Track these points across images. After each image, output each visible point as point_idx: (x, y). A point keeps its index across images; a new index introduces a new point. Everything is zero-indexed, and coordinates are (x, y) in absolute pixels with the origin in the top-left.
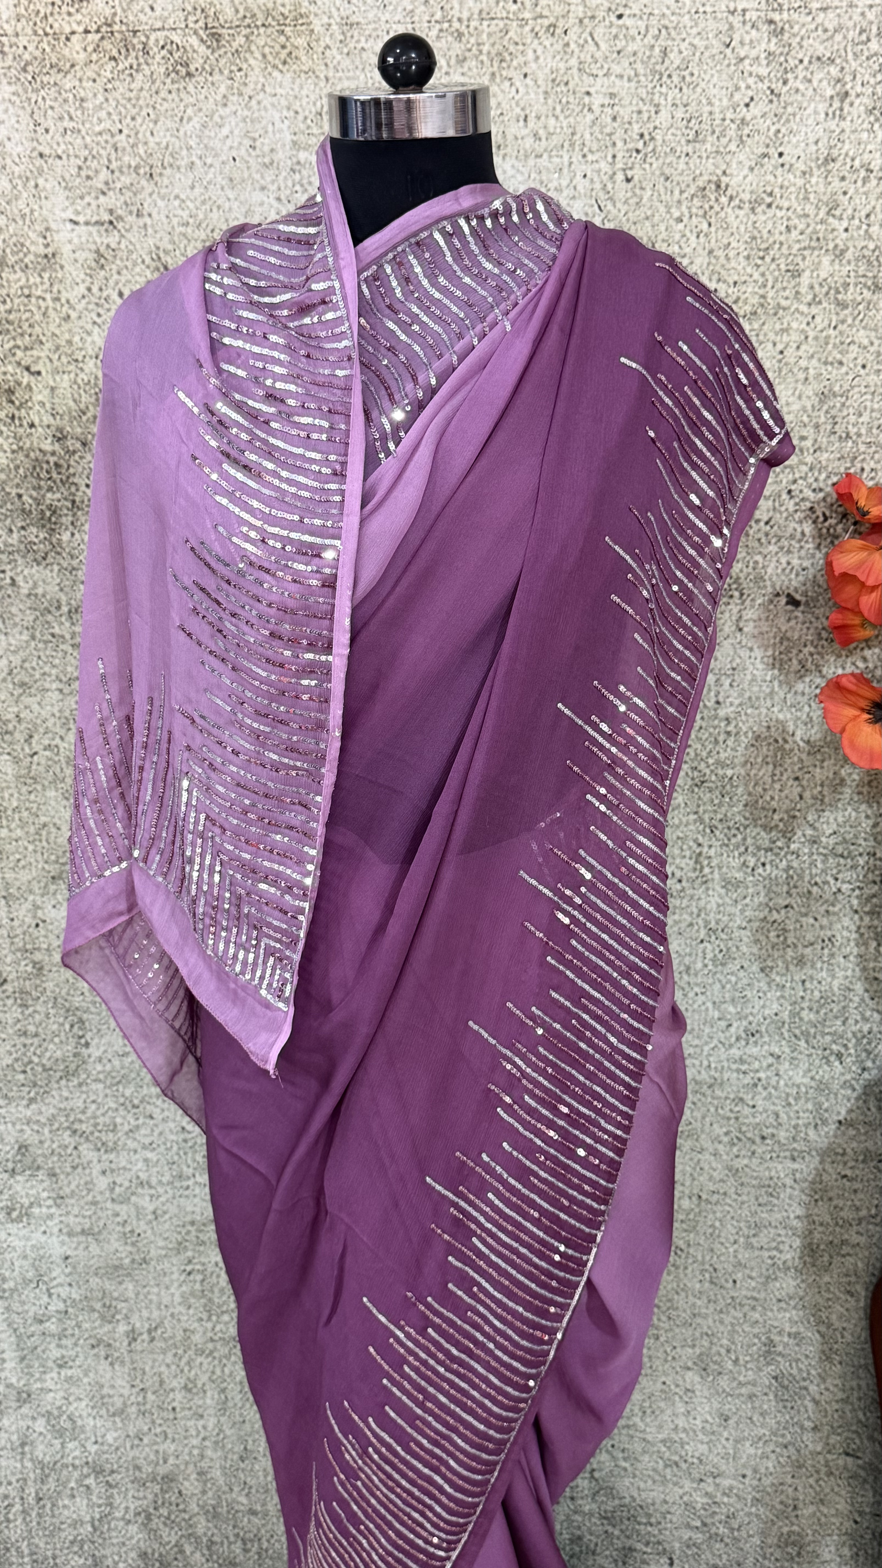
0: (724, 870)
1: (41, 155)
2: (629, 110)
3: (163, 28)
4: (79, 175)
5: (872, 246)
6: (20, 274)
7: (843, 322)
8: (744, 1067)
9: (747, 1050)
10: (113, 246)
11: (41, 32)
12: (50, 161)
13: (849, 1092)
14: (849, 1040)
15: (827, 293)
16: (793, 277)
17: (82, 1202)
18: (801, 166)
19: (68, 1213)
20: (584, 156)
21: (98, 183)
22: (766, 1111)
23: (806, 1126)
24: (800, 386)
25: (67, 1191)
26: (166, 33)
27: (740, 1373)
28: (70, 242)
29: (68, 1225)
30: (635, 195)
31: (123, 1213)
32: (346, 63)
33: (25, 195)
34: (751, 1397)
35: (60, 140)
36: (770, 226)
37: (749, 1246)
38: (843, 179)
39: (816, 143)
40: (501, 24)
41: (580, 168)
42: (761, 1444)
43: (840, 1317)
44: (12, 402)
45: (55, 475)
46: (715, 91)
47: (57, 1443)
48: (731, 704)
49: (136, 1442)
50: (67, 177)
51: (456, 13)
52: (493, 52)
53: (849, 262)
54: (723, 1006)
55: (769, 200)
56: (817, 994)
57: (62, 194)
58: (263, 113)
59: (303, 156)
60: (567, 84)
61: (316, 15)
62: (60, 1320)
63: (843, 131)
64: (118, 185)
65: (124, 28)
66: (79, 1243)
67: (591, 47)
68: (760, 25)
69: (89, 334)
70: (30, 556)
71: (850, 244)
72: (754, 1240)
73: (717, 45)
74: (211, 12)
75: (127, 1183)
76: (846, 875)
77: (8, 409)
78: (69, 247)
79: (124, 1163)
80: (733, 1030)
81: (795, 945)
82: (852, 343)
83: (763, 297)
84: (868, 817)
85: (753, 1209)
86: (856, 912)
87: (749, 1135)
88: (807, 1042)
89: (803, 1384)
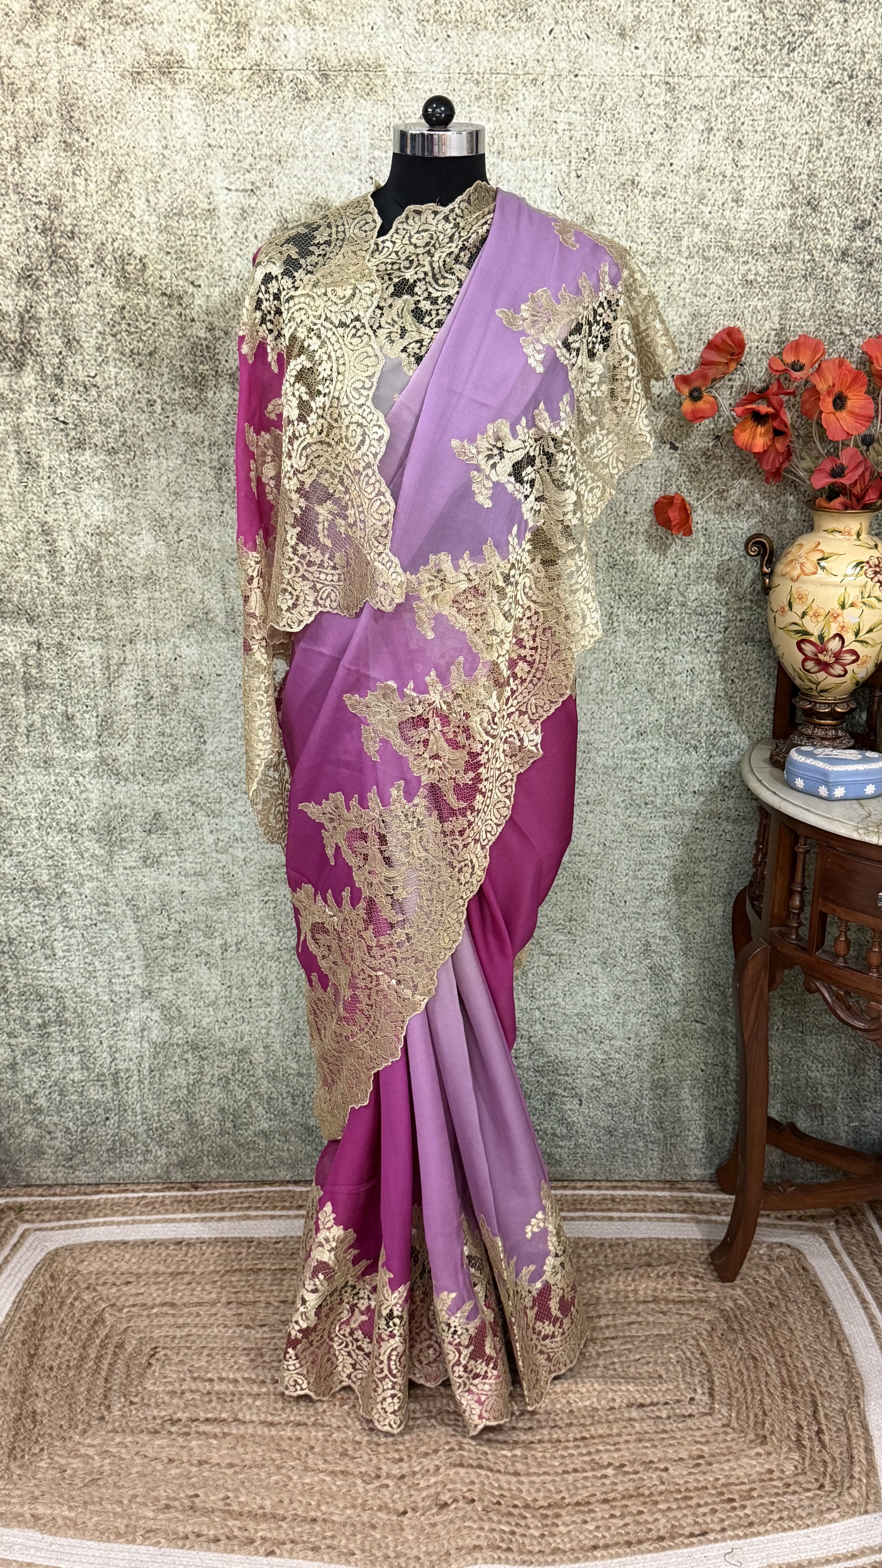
1: (210, 145)
2: (580, 133)
3: (292, 69)
4: (233, 159)
5: (725, 223)
6: (191, 221)
7: (707, 270)
8: (635, 756)
9: (638, 745)
10: (253, 205)
12: (215, 149)
13: (701, 772)
14: (703, 737)
15: (698, 252)
16: (677, 241)
17: (195, 853)
18: (683, 172)
19: (185, 861)
20: (552, 161)
21: (245, 165)
22: (648, 786)
23: (674, 795)
24: (680, 309)
25: (186, 845)
26: (294, 72)
27: (627, 965)
28: (225, 202)
29: (185, 869)
30: (582, 186)
31: (223, 860)
32: (407, 96)
33: (197, 170)
34: (635, 982)
35: (223, 136)
36: (664, 209)
37: (636, 877)
38: (709, 181)
39: (693, 158)
40: (504, 77)
41: (549, 168)
42: (640, 1016)
43: (693, 924)
44: (181, 305)
45: (205, 354)
46: (632, 124)
47: (167, 1028)
49: (223, 1025)
50: (226, 160)
51: (476, 69)
52: (498, 94)
53: (711, 233)
55: (663, 192)
56: (682, 706)
57: (222, 171)
58: (353, 125)
59: (377, 153)
60: (542, 115)
61: (389, 66)
62: (175, 937)
63: (709, 151)
64: (258, 167)
65: (267, 68)
66: (192, 882)
67: (558, 94)
68: (661, 85)
69: (234, 261)
70: (186, 407)
71: (712, 221)
72: (638, 874)
73: (635, 96)
74: (323, 61)
75: (227, 840)
76: (703, 627)
77: (177, 309)
78: (224, 205)
79: (225, 825)
80: (629, 731)
81: (670, 675)
82: (712, 283)
83: (659, 252)
84: (717, 589)
85: (639, 852)
86: (708, 652)
87: (638, 802)
88: (675, 739)
89: (668, 972)
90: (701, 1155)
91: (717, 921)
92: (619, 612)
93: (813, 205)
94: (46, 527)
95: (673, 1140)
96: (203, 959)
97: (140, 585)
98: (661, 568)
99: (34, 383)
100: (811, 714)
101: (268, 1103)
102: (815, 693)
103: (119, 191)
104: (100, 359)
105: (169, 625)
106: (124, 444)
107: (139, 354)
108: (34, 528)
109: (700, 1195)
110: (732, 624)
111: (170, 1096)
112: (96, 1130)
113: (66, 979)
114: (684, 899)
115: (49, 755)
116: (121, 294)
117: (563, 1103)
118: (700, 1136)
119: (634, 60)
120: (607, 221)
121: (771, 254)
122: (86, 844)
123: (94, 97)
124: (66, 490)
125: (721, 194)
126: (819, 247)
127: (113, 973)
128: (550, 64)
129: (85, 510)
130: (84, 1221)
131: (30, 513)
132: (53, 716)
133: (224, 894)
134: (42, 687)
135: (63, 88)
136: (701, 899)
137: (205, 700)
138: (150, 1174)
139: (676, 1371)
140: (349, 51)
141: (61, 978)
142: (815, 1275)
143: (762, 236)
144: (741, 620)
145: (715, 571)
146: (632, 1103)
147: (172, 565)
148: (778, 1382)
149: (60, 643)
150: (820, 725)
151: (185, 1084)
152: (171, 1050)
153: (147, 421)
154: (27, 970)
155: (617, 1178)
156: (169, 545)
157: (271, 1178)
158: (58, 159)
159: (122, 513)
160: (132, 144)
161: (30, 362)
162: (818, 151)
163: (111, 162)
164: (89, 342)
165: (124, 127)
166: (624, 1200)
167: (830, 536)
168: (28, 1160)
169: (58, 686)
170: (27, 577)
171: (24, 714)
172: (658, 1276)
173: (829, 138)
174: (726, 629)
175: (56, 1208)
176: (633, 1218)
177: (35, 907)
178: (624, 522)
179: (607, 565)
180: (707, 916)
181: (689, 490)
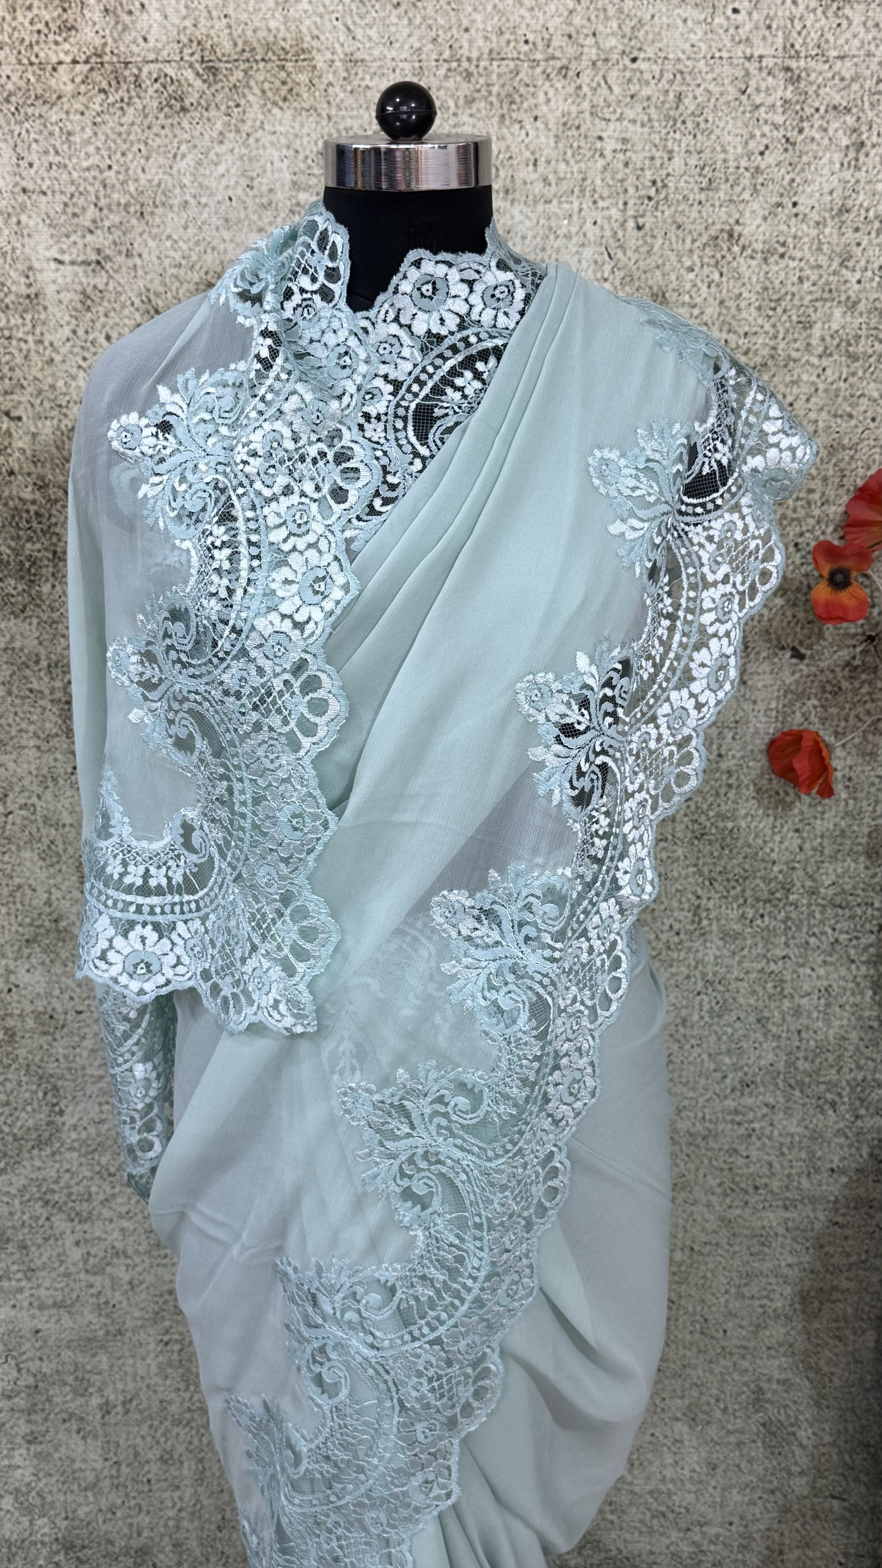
0: (723, 922)
1: (24, 191)
2: (641, 156)
3: (156, 61)
4: (64, 212)
7: (854, 374)
8: (738, 1119)
9: (742, 1101)
10: (100, 287)
11: (25, 61)
12: (34, 197)
13: (842, 1140)
14: (843, 1089)
15: (838, 346)
16: (805, 328)
17: (54, 1275)
18: (815, 216)
19: (39, 1286)
20: (595, 202)
21: (85, 221)
22: (759, 1161)
23: (800, 1175)
25: (39, 1263)
26: (160, 65)
27: (728, 1422)
28: (54, 282)
29: (39, 1298)
30: (646, 243)
31: (97, 1284)
32: (350, 101)
33: (6, 232)
34: (739, 1445)
35: (45, 175)
36: (782, 277)
37: (741, 1296)
38: (857, 230)
39: (831, 193)
40: (512, 64)
41: (591, 215)
42: (748, 1491)
43: (829, 1362)
45: (35, 525)
46: (729, 139)
47: (25, 1521)
48: (733, 757)
49: (109, 1516)
50: (52, 214)
51: (465, 52)
52: (503, 94)
53: (861, 314)
54: (719, 1058)
55: (781, 250)
56: (812, 1044)
57: (45, 232)
58: (261, 151)
60: (578, 128)
61: (319, 50)
62: (29, 1395)
63: (858, 181)
64: (107, 224)
65: (115, 59)
66: (50, 1317)
67: (604, 90)
68: (777, 72)
69: (74, 378)
70: (8, 609)
71: (862, 296)
72: (745, 1290)
73: (732, 92)
74: (208, 45)
75: (102, 1254)
76: (843, 925)
78: (54, 287)
79: (98, 1233)
80: (728, 1081)
81: (792, 996)
82: (863, 395)
83: (774, 348)
84: (867, 868)
85: (745, 1258)
86: (853, 961)
87: (742, 1185)
88: (802, 1091)
89: (791, 1429)
92: (711, 904)
96: (74, 1425)
98: (777, 838)
119: (732, 31)
120: (687, 298)
128: (590, 41)
133: (101, 1333)
137: (60, 1050)
140: (251, 27)
145: (864, 841)
152: (33, 1550)
178: (718, 770)
179: (690, 835)
180: (850, 1349)
181: (823, 720)
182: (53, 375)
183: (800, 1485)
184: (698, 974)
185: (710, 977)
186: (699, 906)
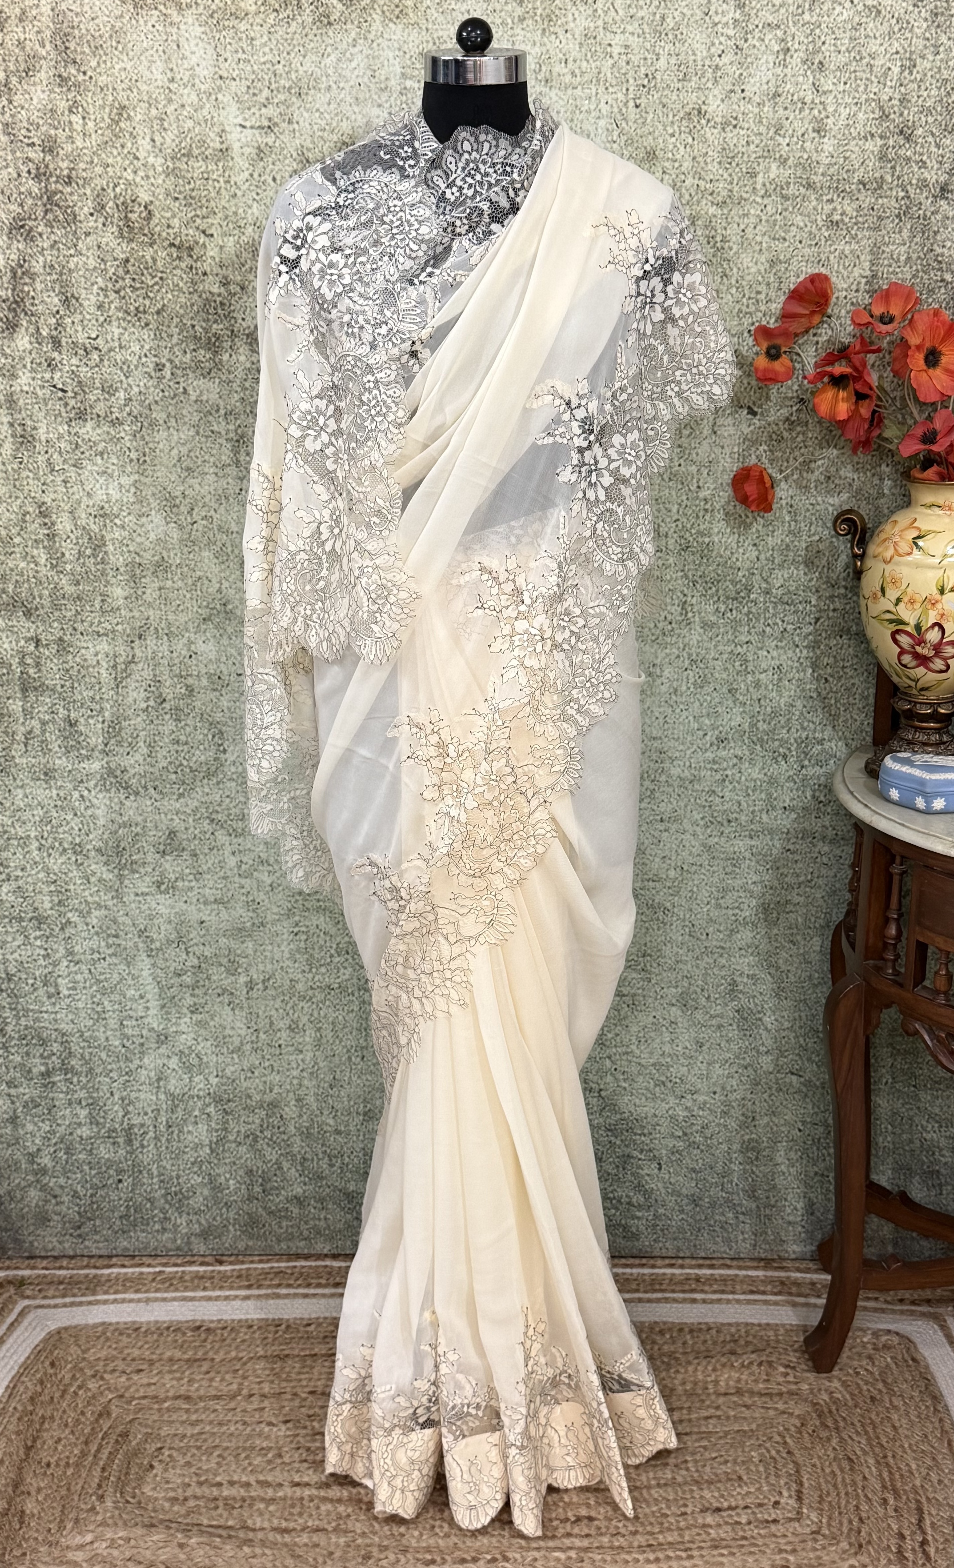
0: (703, 614)
1: (221, 77)
2: (638, 57)
4: (247, 93)
5: (806, 156)
6: (201, 163)
7: (786, 210)
8: (715, 767)
9: (718, 754)
10: (270, 144)
12: (227, 82)
13: (792, 785)
14: (792, 744)
15: (775, 189)
16: (751, 177)
17: (216, 877)
18: (757, 99)
19: (205, 886)
20: (607, 89)
21: (261, 99)
22: (731, 800)
23: (761, 811)
24: (756, 255)
25: (205, 868)
27: (711, 1008)
28: (239, 140)
29: (204, 896)
30: (642, 116)
31: (247, 885)
32: (441, 18)
33: (208, 106)
34: (720, 1027)
35: (235, 67)
36: (735, 141)
37: (719, 906)
38: (786, 108)
39: (768, 83)
41: (604, 97)
42: (727, 1066)
44: (191, 256)
46: (698, 46)
50: (239, 94)
53: (790, 167)
55: (734, 122)
56: (769, 709)
57: (235, 106)
58: (381, 52)
59: (409, 83)
60: (595, 38)
63: (786, 75)
64: (276, 101)
67: (612, 13)
69: (250, 207)
70: (199, 372)
71: (791, 155)
72: (722, 902)
73: (699, 14)
75: (251, 862)
76: (790, 618)
77: (188, 261)
78: (238, 144)
79: (249, 846)
80: (708, 738)
81: (754, 673)
82: (793, 224)
83: (731, 191)
84: (805, 574)
85: (722, 876)
86: (797, 646)
87: (719, 819)
88: (761, 746)
89: (758, 1016)
90: (800, 1228)
91: (815, 957)
92: (694, 601)
93: (906, 134)
94: (44, 509)
95: (768, 1212)
96: (226, 999)
97: (150, 574)
98: (741, 550)
99: (29, 347)
100: (911, 715)
101: (302, 1164)
102: (914, 692)
103: (121, 130)
104: (102, 319)
105: (183, 618)
106: (129, 414)
107: (145, 312)
108: (31, 510)
109: (799, 1275)
110: (824, 615)
111: (191, 1156)
112: (107, 1194)
113: (72, 1021)
114: (775, 931)
115: (50, 765)
116: (124, 245)
117: (639, 1167)
118: (799, 1207)
121: (859, 190)
122: (93, 867)
123: (91, 26)
124: (66, 467)
125: (800, 124)
126: (914, 182)
127: (124, 1014)
129: (88, 489)
130: (91, 1298)
131: (26, 492)
132: (54, 721)
133: (248, 924)
134: (41, 688)
135: (57, 15)
136: (795, 931)
137: (225, 703)
138: (169, 1245)
139: (758, 1472)
141: (66, 1019)
142: (927, 1367)
143: (848, 171)
144: (834, 610)
145: (803, 553)
146: (719, 1167)
147: (186, 550)
148: (878, 1487)
149: (61, 639)
150: (922, 728)
151: (207, 1142)
152: (191, 1103)
153: (155, 388)
154: (28, 1010)
155: (703, 1254)
156: (181, 528)
157: (306, 1251)
158: (52, 96)
159: (128, 491)
160: (135, 78)
161: (24, 323)
162: (911, 73)
163: (111, 98)
164: (89, 300)
165: (125, 59)
166: (712, 1280)
167: (929, 511)
168: (32, 1228)
169: (59, 688)
170: (23, 565)
171: (22, 720)
172: (743, 1366)
173: (923, 57)
174: (817, 620)
175: (61, 1283)
176: (719, 1301)
177: (36, 938)
178: (697, 498)
179: (678, 548)
180: (801, 951)
181: (771, 461)
182: (236, 205)
183: (766, 1062)
184: (685, 655)
185: (694, 657)
186: (685, 602)
